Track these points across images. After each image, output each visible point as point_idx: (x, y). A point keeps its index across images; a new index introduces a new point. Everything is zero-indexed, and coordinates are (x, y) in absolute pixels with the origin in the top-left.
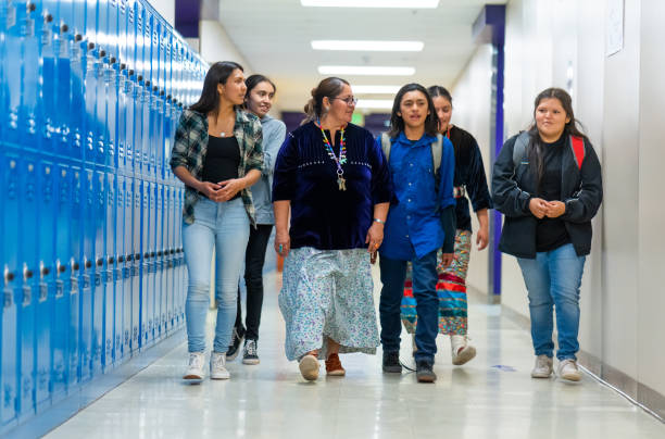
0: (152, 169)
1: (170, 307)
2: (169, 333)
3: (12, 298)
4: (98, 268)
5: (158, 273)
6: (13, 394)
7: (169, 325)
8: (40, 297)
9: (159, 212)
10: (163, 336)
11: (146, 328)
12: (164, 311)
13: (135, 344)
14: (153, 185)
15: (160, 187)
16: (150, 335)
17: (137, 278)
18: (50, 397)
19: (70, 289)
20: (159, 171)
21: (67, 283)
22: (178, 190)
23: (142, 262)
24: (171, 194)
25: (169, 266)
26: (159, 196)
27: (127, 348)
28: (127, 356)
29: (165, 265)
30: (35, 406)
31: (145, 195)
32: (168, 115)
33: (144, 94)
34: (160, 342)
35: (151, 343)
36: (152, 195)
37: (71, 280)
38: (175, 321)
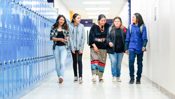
0: (41, 36)
1: (47, 70)
2: (47, 77)
3: (6, 68)
4: (28, 61)
5: (43, 62)
6: (7, 91)
7: (47, 75)
8: (13, 68)
9: (43, 47)
10: (45, 77)
11: (40, 75)
12: (45, 71)
13: (38, 79)
14: (42, 40)
15: (43, 40)
16: (42, 77)
17: (38, 63)
18: (16, 92)
19: (21, 66)
20: (43, 37)
21: (20, 65)
22: (48, 41)
23: (39, 59)
24: (46, 42)
25: (46, 60)
26: (43, 43)
27: (36, 80)
28: (36, 82)
29: (45, 60)
30: (13, 94)
31: (40, 42)
32: (45, 22)
33: (39, 18)
34: (44, 79)
35: (42, 79)
36: (41, 42)
37: (21, 64)
38: (48, 74)
